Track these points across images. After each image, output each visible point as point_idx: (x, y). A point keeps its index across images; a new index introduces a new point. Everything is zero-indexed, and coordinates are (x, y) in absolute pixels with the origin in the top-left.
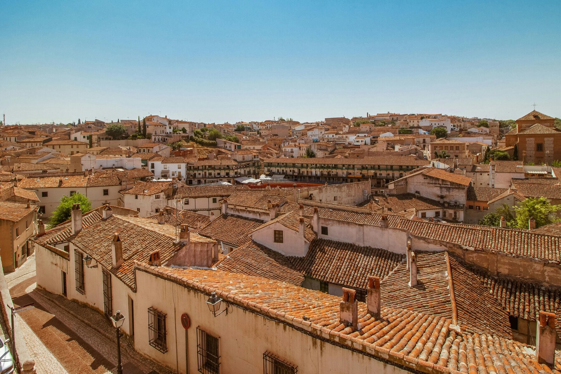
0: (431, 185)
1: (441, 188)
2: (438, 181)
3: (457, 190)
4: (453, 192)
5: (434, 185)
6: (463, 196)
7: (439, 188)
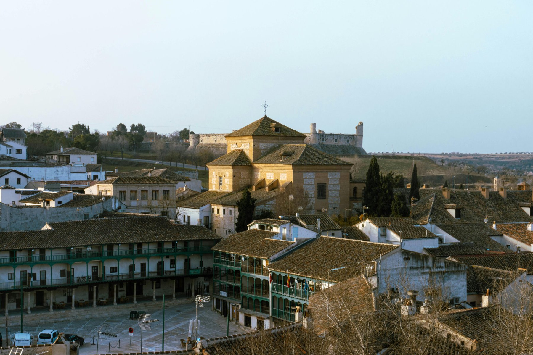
0: (415, 271)
1: (431, 273)
2: (427, 262)
3: (455, 276)
4: (450, 281)
5: (420, 270)
6: (463, 286)
7: (427, 276)
